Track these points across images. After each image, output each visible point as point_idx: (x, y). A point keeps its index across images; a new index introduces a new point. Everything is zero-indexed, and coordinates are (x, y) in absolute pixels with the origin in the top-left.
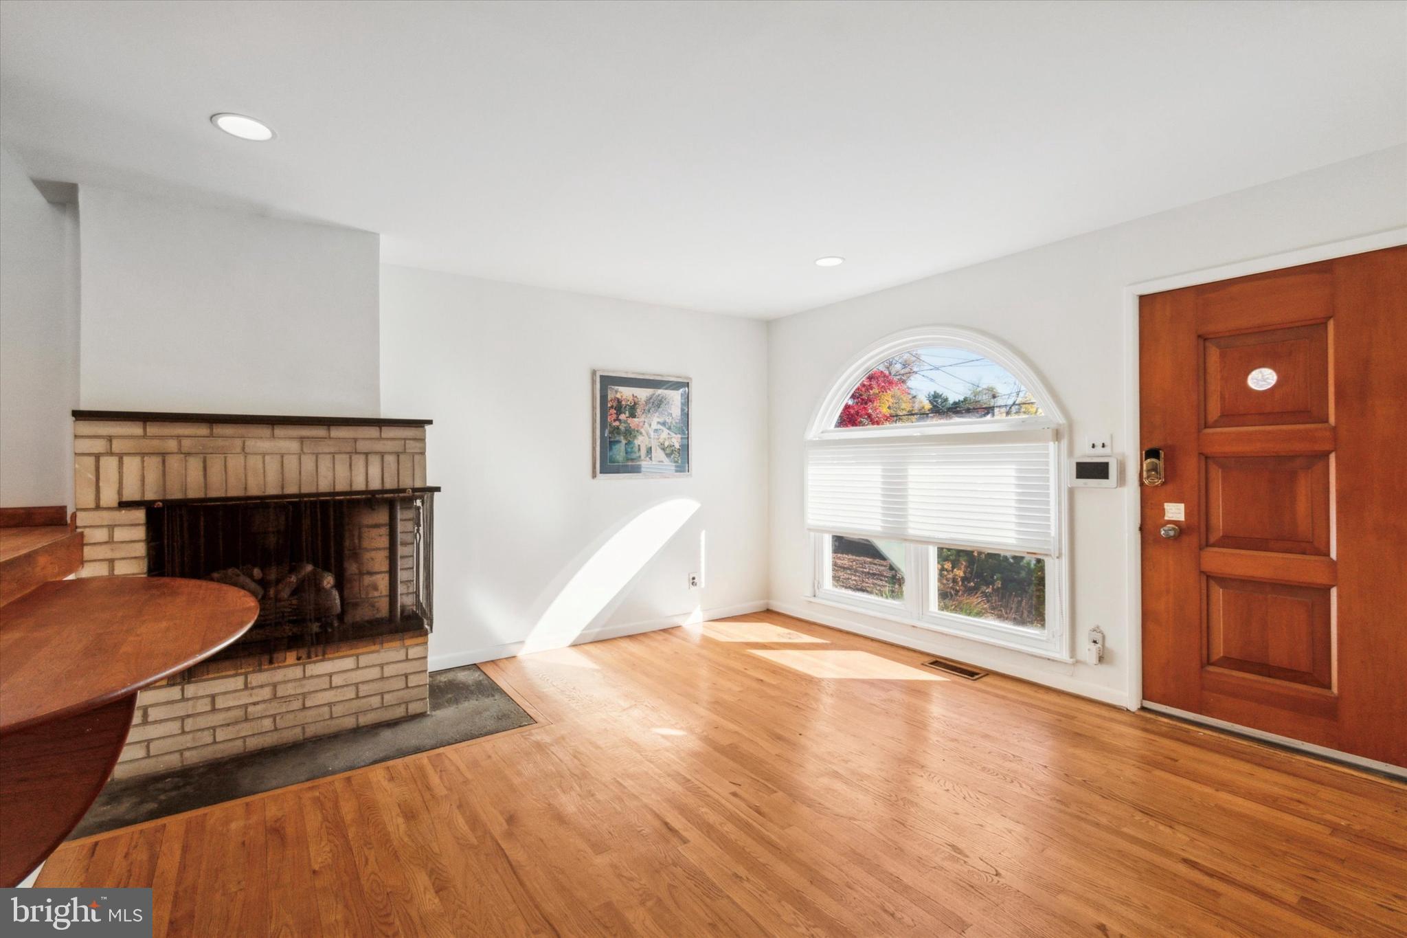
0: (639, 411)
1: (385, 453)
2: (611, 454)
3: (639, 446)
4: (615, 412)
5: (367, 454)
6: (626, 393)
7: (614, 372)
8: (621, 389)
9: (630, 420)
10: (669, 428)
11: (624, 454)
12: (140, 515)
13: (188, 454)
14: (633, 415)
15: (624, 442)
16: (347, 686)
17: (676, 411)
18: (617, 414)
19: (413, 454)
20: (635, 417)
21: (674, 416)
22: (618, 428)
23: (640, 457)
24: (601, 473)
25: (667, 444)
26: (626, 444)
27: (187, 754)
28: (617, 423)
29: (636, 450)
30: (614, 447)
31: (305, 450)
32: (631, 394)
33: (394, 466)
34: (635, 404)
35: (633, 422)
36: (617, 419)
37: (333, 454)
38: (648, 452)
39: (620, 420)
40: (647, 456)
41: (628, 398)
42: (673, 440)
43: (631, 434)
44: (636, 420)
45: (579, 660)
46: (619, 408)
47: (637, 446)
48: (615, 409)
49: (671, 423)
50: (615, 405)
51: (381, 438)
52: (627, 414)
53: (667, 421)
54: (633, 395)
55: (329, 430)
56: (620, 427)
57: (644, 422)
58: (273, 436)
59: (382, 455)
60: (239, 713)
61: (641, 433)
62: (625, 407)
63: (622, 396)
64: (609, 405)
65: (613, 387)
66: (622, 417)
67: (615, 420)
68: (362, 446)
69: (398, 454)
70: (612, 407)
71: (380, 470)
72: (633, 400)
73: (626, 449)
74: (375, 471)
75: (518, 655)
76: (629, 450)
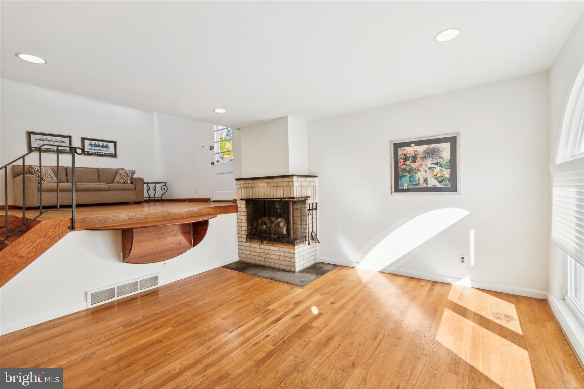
0: (418, 159)
1: (284, 186)
2: (401, 182)
3: (419, 177)
4: (403, 161)
5: (280, 186)
6: (410, 150)
7: (401, 140)
8: (406, 148)
9: (412, 164)
10: (441, 166)
11: (409, 182)
12: (244, 202)
13: (250, 188)
14: (414, 161)
15: (409, 176)
16: (277, 255)
17: (446, 155)
18: (404, 162)
19: (291, 186)
20: (415, 162)
21: (444, 158)
22: (405, 169)
23: (419, 183)
24: (394, 192)
25: (438, 175)
26: (410, 177)
27: (252, 260)
28: (404, 166)
29: (417, 179)
30: (402, 179)
31: (268, 186)
32: (413, 150)
33: (286, 190)
34: (416, 155)
35: (415, 165)
36: (404, 164)
37: (273, 187)
38: (425, 181)
39: (406, 165)
40: (425, 182)
41: (411, 153)
42: (444, 173)
43: (413, 171)
44: (416, 163)
45: (383, 279)
46: (406, 159)
47: (417, 178)
48: (403, 159)
49: (443, 163)
50: (403, 157)
51: (283, 182)
52: (411, 161)
53: (439, 161)
54: (414, 150)
55: (272, 180)
56: (406, 168)
57: (422, 164)
58: (262, 183)
59: (283, 186)
60: (258, 254)
61: (420, 171)
62: (409, 157)
63: (407, 152)
64: (399, 158)
65: (401, 148)
66: (407, 163)
67: (403, 165)
68: (279, 184)
69: (287, 186)
70: (401, 158)
71: (283, 191)
72: (414, 153)
73: (410, 180)
74: (282, 191)
75: (356, 267)
76: (412, 180)
